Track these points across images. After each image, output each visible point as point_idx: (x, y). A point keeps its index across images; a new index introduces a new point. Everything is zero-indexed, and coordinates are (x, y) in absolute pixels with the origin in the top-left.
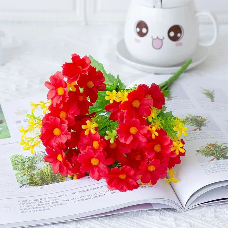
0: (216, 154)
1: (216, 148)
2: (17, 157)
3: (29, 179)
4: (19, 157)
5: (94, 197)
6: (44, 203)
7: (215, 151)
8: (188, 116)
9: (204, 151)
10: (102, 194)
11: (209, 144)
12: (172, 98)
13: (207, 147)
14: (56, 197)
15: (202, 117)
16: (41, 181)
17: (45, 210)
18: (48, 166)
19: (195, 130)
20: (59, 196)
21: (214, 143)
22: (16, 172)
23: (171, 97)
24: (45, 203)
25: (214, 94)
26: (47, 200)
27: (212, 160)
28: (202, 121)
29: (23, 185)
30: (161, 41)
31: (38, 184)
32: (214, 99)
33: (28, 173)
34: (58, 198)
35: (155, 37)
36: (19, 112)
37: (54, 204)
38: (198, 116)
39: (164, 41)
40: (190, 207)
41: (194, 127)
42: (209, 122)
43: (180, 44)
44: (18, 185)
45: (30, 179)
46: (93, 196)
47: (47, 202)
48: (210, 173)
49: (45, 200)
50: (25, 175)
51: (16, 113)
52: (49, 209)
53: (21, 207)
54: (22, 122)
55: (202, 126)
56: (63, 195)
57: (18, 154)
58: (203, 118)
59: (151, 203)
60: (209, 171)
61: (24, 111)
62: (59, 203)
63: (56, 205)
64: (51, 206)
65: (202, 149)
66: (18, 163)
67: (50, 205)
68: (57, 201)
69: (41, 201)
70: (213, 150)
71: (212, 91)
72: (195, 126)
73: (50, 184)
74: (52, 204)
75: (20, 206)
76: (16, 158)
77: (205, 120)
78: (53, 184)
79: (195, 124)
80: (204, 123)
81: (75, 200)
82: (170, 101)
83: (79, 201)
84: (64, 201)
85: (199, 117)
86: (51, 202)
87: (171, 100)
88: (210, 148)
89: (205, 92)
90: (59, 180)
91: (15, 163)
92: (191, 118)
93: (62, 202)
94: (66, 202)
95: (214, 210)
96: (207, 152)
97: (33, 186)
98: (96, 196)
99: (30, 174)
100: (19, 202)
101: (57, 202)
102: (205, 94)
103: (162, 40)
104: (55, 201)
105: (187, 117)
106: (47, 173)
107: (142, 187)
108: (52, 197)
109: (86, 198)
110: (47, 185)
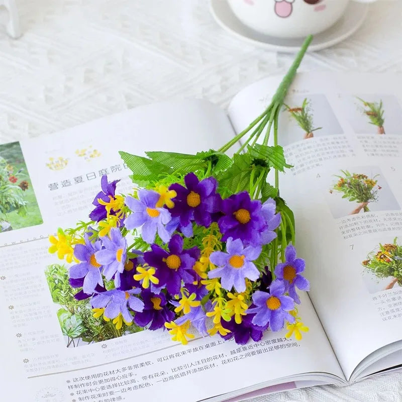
0: (397, 270)
1: (396, 255)
2: (57, 270)
3: (81, 324)
4: (61, 271)
5: (195, 370)
6: (111, 383)
7: (394, 262)
8: (344, 177)
9: (375, 263)
10: (208, 364)
11: (383, 245)
12: (314, 130)
13: (380, 252)
14: (130, 368)
15: (366, 178)
16: (103, 328)
17: (114, 399)
19: (357, 211)
20: (136, 366)
21: (392, 243)
22: (58, 306)
23: (312, 129)
24: (113, 382)
25: (383, 112)
26: (115, 376)
27: (391, 286)
28: (369, 189)
29: (72, 338)
30: (289, 5)
31: (98, 336)
32: (384, 125)
33: (79, 309)
34: (134, 371)
36: (53, 163)
37: (129, 386)
38: (361, 174)
39: (294, 5)
40: (357, 379)
41: (356, 204)
42: (380, 188)
43: (323, 7)
44: (64, 339)
45: (84, 324)
46: (193, 367)
47: (117, 381)
48: (389, 318)
49: (112, 376)
50: (73, 314)
51: (48, 165)
52: (120, 398)
53: (72, 394)
54: (60, 186)
55: (369, 200)
56: (142, 365)
57: (58, 264)
58: (369, 178)
59: (293, 382)
60: (388, 312)
61: (62, 160)
62: (137, 384)
63: (132, 389)
64: (123, 391)
65: (372, 258)
66: (60, 284)
67: (122, 387)
68: (133, 377)
69: (106, 377)
70: (391, 260)
71: (379, 105)
72: (358, 202)
73: (119, 336)
74: (126, 387)
75: (72, 391)
76: (55, 272)
77: (372, 183)
78: (123, 336)
79: (356, 196)
80: (372, 192)
81: (163, 377)
82: (311, 138)
83: (171, 378)
84: (145, 378)
85: (363, 177)
86: (123, 380)
87: (312, 136)
88: (385, 257)
89: (368, 109)
90: (132, 328)
91: (54, 285)
92: (349, 181)
93: (142, 382)
94: (148, 381)
96: (381, 266)
97: (90, 341)
98: (200, 366)
99: (83, 313)
100: (68, 382)
101: (134, 381)
102: (368, 114)
103: (291, 4)
104: (129, 379)
105: (342, 179)
107: (277, 347)
108: (124, 369)
109: (181, 371)
110: (113, 338)
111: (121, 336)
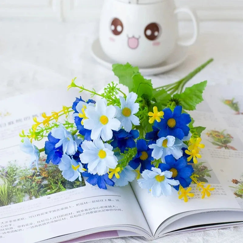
5: (52, 222)
10: (61, 218)
14: (11, 221)
18: (5, 183)
20: (15, 221)
26: (1, 225)
30: (136, 40)
34: (13, 223)
35: (130, 36)
37: (8, 231)
39: (140, 40)
40: (160, 235)
43: (158, 44)
46: (51, 220)
47: (1, 228)
52: (1, 237)
56: (18, 220)
59: (116, 231)
62: (14, 230)
63: (10, 232)
64: (4, 233)
67: (3, 231)
68: (11, 226)
73: (6, 205)
74: (6, 231)
78: (9, 206)
81: (31, 226)
83: (36, 226)
84: (19, 227)
86: (5, 228)
90: (16, 201)
93: (17, 229)
94: (21, 228)
95: (187, 238)
98: (55, 219)
101: (12, 228)
103: (138, 39)
104: (9, 227)
106: (3, 192)
107: (108, 210)
108: (7, 222)
109: (43, 222)
110: (3, 206)
111: (8, 205)
